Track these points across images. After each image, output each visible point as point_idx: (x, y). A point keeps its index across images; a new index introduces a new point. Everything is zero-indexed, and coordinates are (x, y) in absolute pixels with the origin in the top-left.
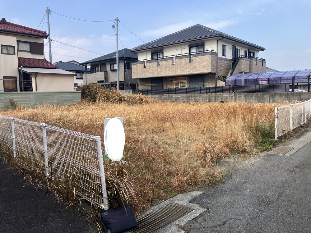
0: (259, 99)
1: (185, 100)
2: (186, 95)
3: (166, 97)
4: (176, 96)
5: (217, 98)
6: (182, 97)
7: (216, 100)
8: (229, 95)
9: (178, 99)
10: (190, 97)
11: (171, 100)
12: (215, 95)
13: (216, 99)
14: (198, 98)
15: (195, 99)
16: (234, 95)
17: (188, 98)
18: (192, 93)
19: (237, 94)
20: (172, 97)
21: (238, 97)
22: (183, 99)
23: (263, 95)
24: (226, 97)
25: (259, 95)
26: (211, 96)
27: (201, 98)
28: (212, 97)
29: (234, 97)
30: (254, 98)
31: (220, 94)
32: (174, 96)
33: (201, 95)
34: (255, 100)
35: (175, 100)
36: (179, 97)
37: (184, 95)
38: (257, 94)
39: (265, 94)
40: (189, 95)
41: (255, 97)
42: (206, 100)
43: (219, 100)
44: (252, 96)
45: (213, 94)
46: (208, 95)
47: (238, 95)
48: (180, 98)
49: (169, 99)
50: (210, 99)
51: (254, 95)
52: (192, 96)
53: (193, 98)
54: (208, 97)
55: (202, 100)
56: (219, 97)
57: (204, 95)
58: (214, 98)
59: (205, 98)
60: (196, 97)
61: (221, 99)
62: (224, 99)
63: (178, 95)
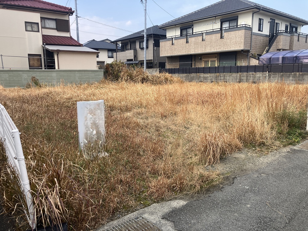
0: (297, 80)
1: (213, 80)
2: (215, 75)
3: (194, 77)
4: (204, 76)
5: (248, 78)
6: (210, 77)
7: (248, 80)
8: (262, 75)
9: (206, 79)
10: (219, 76)
11: (198, 79)
12: (247, 75)
14: (228, 78)
15: (224, 79)
16: (267, 75)
17: (217, 77)
18: (221, 72)
19: (271, 74)
20: (200, 77)
21: (272, 78)
22: (211, 79)
23: (303, 75)
24: (259, 77)
25: (297, 76)
27: (231, 78)
28: (243, 76)
29: (267, 78)
30: (291, 78)
31: (253, 74)
32: (202, 76)
33: (231, 75)
34: (292, 80)
35: (202, 80)
36: (208, 77)
37: (213, 75)
38: (295, 75)
39: (305, 74)
40: (218, 74)
41: (293, 77)
42: (237, 80)
43: (251, 81)
44: (289, 77)
45: (245, 74)
46: (238, 75)
47: (273, 75)
48: (208, 78)
49: (196, 79)
50: (241, 79)
51: (291, 76)
52: (222, 75)
53: (222, 78)
54: (239, 77)
55: (232, 80)
56: (250, 77)
57: (234, 75)
58: (245, 78)
59: (236, 78)
60: (226, 77)
61: (253, 80)
62: (256, 80)
63: (206, 75)
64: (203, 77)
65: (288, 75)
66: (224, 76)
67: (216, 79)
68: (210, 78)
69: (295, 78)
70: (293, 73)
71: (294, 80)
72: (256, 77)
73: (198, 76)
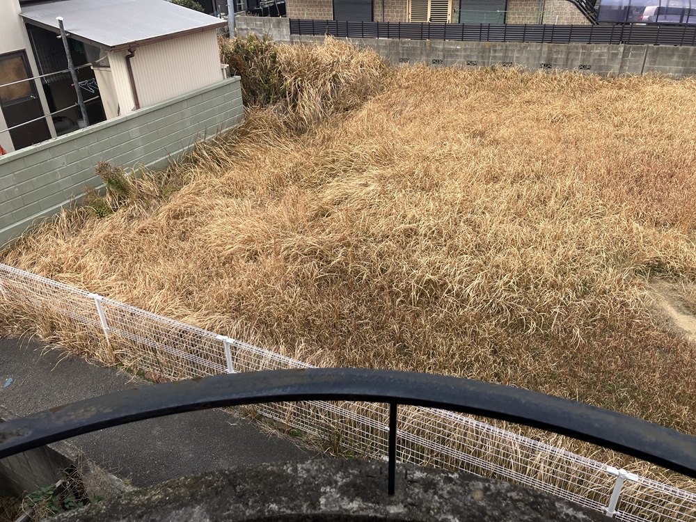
0: (688, 64)
1: (474, 59)
2: (478, 45)
3: (414, 49)
4: (447, 46)
5: (572, 56)
6: (465, 50)
7: (570, 61)
8: (608, 49)
9: (452, 56)
10: (490, 49)
11: (428, 56)
12: (568, 48)
13: (567, 59)
14: (516, 54)
15: (505, 57)
16: (622, 50)
17: (484, 52)
18: (496, 39)
19: (630, 47)
20: (433, 50)
21: (632, 56)
22: (468, 56)
24: (600, 56)
25: (691, 54)
26: (555, 52)
27: (525, 55)
28: (558, 52)
29: (620, 57)
30: (675, 59)
31: (583, 48)
32: (441, 47)
33: (525, 47)
34: (677, 64)
35: (441, 58)
36: (457, 50)
37: (473, 44)
38: (686, 51)
40: (487, 44)
41: (679, 57)
42: (539, 60)
43: (578, 63)
44: (671, 56)
45: (563, 47)
46: (545, 47)
47: (634, 49)
48: (459, 53)
49: (422, 54)
50: (552, 58)
51: (676, 53)
52: (498, 48)
53: (500, 54)
54: (546, 53)
55: (528, 59)
56: (577, 53)
57: (534, 47)
58: (562, 56)
59: (537, 56)
60: (510, 52)
61: (584, 60)
62: (591, 61)
63: (451, 44)
64: (444, 50)
65: (669, 52)
66: (506, 50)
67: (482, 56)
68: (463, 53)
69: (684, 59)
70: (681, 48)
71: (681, 63)
72: (593, 54)
73: (428, 48)
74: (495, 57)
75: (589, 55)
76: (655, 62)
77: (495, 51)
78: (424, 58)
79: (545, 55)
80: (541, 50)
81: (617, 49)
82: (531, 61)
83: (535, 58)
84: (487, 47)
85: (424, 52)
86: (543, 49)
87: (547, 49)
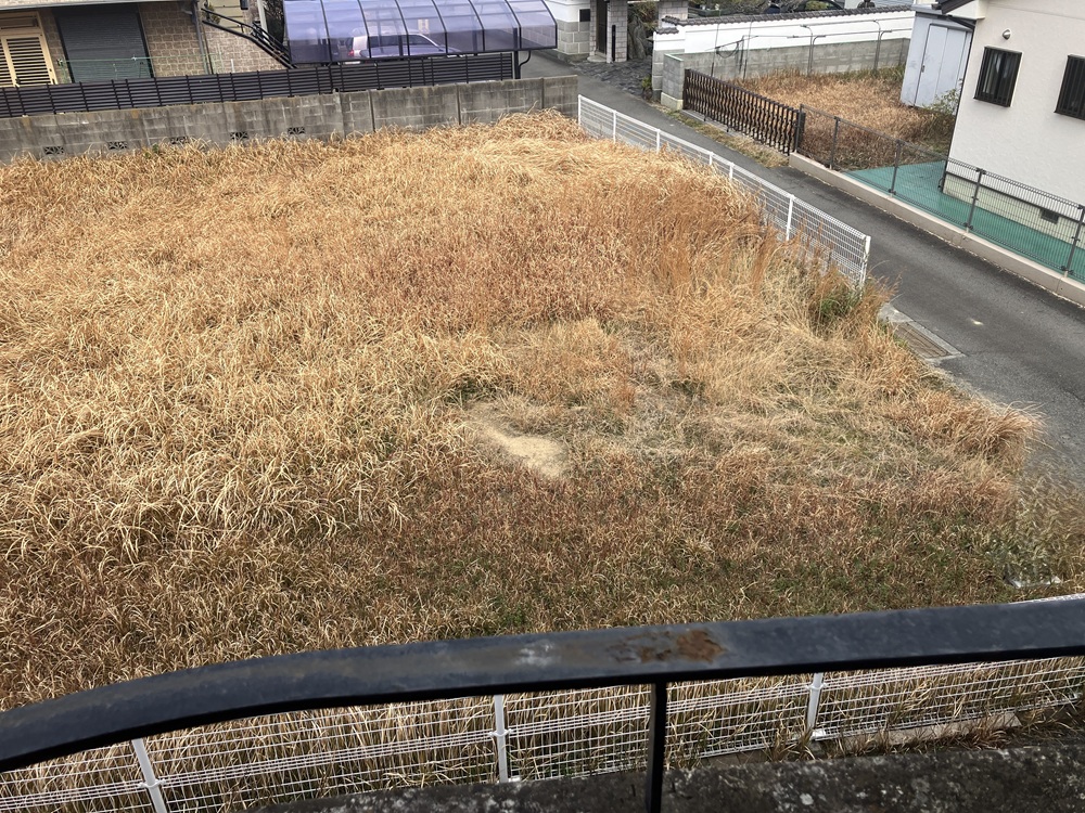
0: (427, 110)
1: (119, 139)
2: (119, 115)
4: (63, 123)
5: (272, 117)
6: (99, 125)
7: (272, 125)
8: (320, 101)
9: (78, 138)
10: (141, 120)
11: (33, 142)
12: (264, 106)
13: (268, 122)
14: (187, 124)
15: (170, 130)
16: (338, 100)
17: (132, 126)
18: (144, 103)
19: (347, 96)
20: (40, 131)
21: (354, 108)
22: (107, 135)
23: (440, 93)
24: (311, 112)
25: (426, 96)
26: (246, 113)
27: (201, 123)
28: (250, 113)
29: (340, 111)
30: (409, 106)
31: (285, 103)
32: (52, 125)
33: (198, 111)
34: (414, 112)
35: (59, 144)
36: (84, 127)
37: (110, 115)
38: (419, 93)
39: (445, 91)
40: (134, 112)
41: (413, 102)
42: (226, 128)
43: (284, 126)
44: (404, 102)
45: (255, 105)
46: (229, 107)
47: (354, 99)
48: (89, 132)
49: (20, 140)
50: (245, 123)
51: (408, 96)
52: (155, 116)
53: (160, 126)
54: (233, 115)
55: (208, 129)
56: (279, 112)
57: (212, 109)
58: (258, 119)
59: (222, 122)
60: (176, 122)
61: (291, 121)
62: (302, 121)
63: (70, 119)
64: (59, 129)
65: (400, 98)
66: (169, 119)
67: (132, 133)
68: (96, 131)
69: (420, 104)
70: (412, 89)
71: (418, 111)
72: (300, 111)
73: (29, 129)
74: (154, 132)
75: (296, 112)
76: (386, 112)
77: (151, 122)
78: (26, 147)
79: (233, 120)
80: (224, 112)
81: (331, 100)
82: (215, 130)
83: (219, 125)
84: (135, 116)
85: (23, 137)
86: (227, 111)
87: (232, 111)
